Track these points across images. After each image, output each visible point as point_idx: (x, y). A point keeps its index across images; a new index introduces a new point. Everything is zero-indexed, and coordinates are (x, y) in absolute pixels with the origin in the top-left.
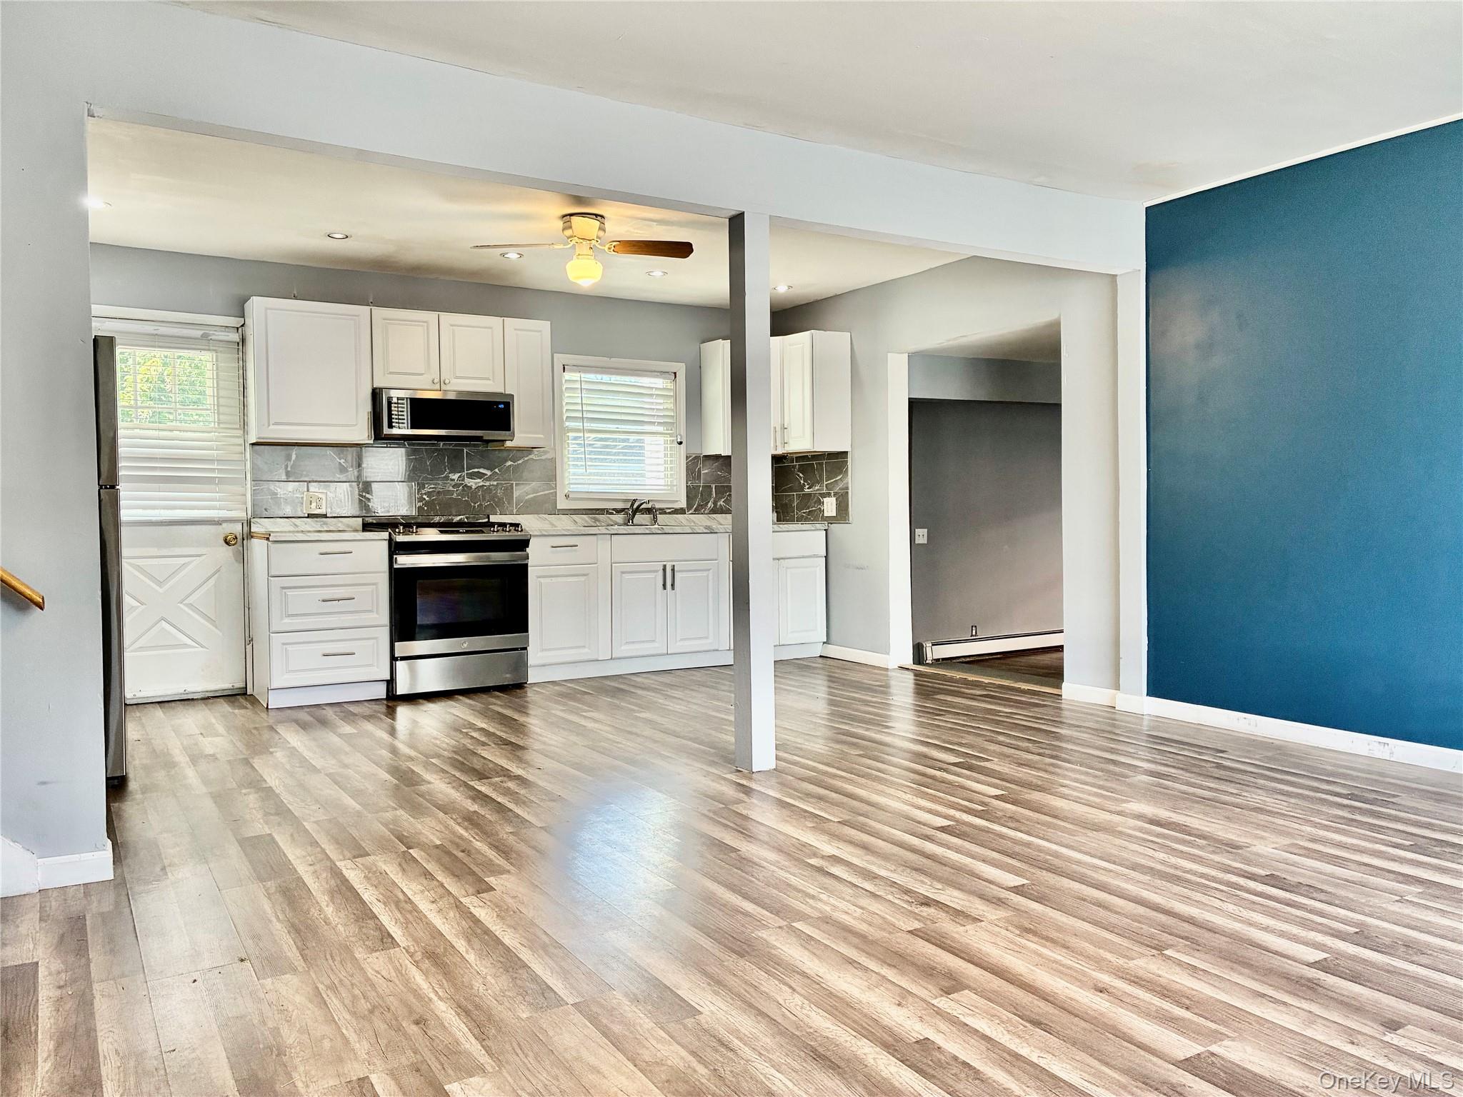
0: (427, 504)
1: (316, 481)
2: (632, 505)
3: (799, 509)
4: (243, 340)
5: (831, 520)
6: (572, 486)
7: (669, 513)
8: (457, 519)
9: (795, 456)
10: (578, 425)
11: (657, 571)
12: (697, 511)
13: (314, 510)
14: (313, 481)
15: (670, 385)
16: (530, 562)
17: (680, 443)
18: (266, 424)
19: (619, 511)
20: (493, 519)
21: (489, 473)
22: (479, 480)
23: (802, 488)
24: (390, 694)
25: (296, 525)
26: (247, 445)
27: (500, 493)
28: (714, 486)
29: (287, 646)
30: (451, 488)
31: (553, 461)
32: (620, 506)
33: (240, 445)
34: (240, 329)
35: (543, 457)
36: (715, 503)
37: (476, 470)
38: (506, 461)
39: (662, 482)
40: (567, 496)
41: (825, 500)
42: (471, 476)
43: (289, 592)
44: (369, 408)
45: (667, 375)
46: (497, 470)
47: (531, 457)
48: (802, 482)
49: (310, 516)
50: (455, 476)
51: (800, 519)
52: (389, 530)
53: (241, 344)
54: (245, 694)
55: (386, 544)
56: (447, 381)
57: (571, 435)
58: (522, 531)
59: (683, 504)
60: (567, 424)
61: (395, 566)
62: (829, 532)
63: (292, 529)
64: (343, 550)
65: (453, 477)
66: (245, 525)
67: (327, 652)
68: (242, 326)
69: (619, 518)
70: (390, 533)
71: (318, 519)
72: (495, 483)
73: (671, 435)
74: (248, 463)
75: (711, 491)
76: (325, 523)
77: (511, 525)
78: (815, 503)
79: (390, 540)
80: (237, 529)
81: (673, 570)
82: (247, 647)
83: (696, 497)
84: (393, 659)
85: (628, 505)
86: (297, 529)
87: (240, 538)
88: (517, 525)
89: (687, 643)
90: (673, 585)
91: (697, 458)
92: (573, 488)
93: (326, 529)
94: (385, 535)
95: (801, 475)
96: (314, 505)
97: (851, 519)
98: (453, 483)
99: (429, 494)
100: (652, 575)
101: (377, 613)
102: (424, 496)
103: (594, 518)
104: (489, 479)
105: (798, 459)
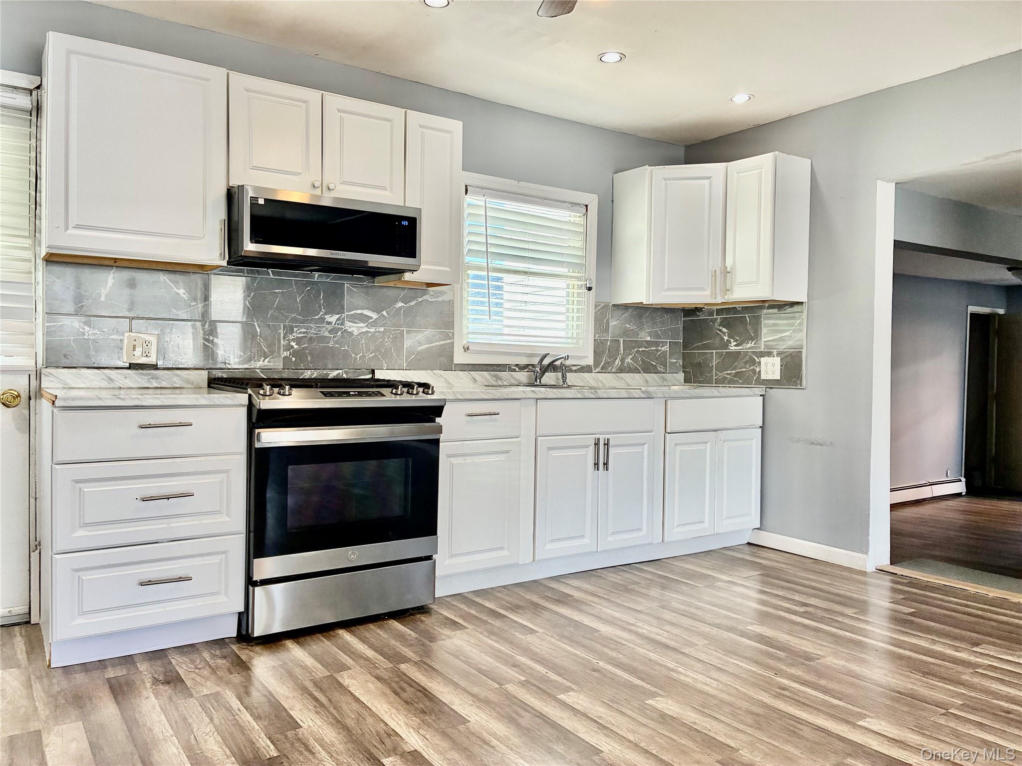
0: (295, 353)
1: (142, 318)
2: (542, 360)
3: (721, 368)
4: (38, 108)
5: (771, 384)
6: (471, 336)
7: (575, 371)
8: (333, 374)
9: (715, 308)
10: (482, 261)
11: (587, 447)
12: (604, 370)
13: (139, 358)
14: (138, 318)
15: (581, 220)
16: (442, 437)
17: (590, 289)
18: (62, 225)
19: (522, 368)
20: (379, 375)
21: (374, 316)
22: (362, 325)
23: (726, 345)
24: (244, 633)
25: (111, 379)
26: (40, 262)
27: (388, 343)
28: (621, 340)
29: (80, 573)
30: (327, 334)
31: (451, 303)
32: (523, 361)
33: (29, 261)
34: (34, 93)
35: (440, 299)
36: (622, 360)
37: (359, 312)
38: (396, 301)
39: (563, 334)
40: (466, 349)
41: (763, 360)
42: (354, 319)
43: (88, 488)
44: (222, 214)
45: (578, 208)
46: (384, 313)
47: (425, 297)
48: (726, 338)
49: (132, 366)
50: (333, 319)
51: (721, 382)
52: (249, 391)
53: (34, 113)
54: (29, 622)
55: (244, 411)
56: (331, 187)
57: (471, 272)
58: (432, 394)
59: (590, 361)
60: (467, 259)
61: (257, 445)
62: (766, 397)
63: (104, 384)
64: (177, 421)
65: (330, 320)
66: (33, 378)
67: (146, 578)
68: (38, 87)
69: (523, 376)
70: (250, 396)
71: (144, 372)
72: (382, 329)
73: (579, 279)
74: (40, 288)
75: (619, 346)
76: (156, 378)
77: (420, 385)
78: (746, 363)
79: (250, 406)
80: (20, 384)
81: (607, 444)
82: (32, 554)
83: (603, 352)
84: (250, 582)
85: (536, 361)
86: (111, 386)
87: (24, 395)
88: (425, 386)
89: (619, 537)
90: (606, 464)
91: (606, 306)
92: (473, 338)
93: (156, 385)
94: (243, 398)
95: (724, 330)
96: (138, 352)
97: (804, 383)
98: (330, 327)
99: (298, 341)
100: (582, 452)
101: (228, 515)
102: (293, 344)
103: (496, 376)
104: (375, 324)
105: (719, 312)
